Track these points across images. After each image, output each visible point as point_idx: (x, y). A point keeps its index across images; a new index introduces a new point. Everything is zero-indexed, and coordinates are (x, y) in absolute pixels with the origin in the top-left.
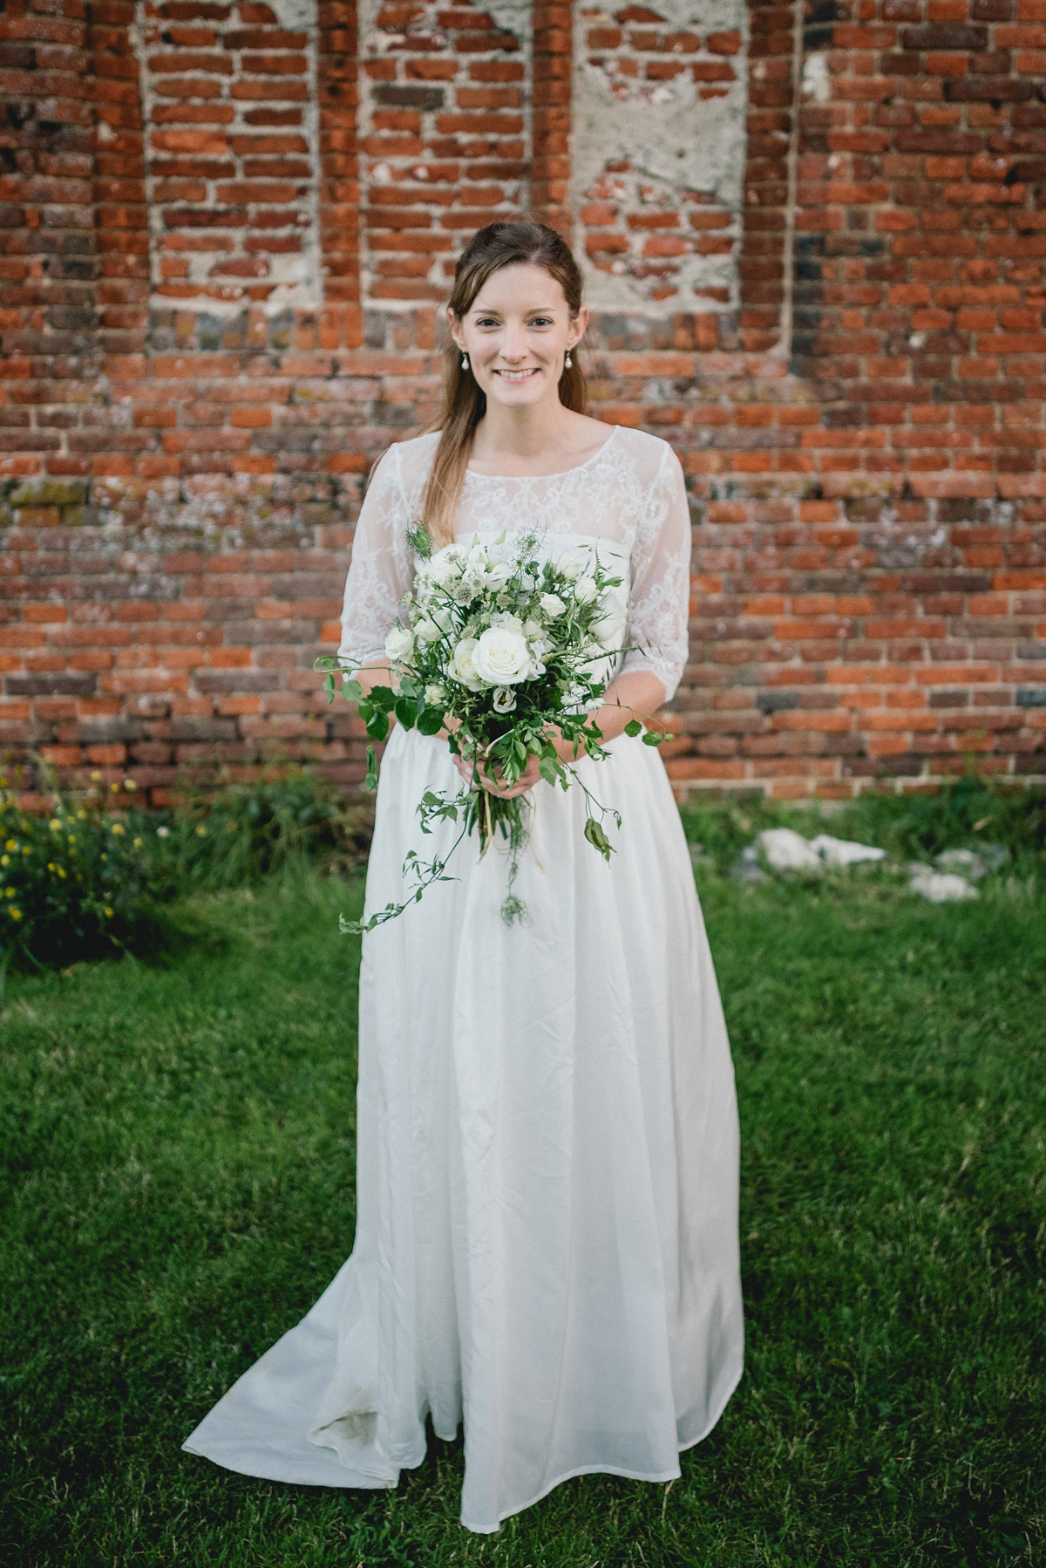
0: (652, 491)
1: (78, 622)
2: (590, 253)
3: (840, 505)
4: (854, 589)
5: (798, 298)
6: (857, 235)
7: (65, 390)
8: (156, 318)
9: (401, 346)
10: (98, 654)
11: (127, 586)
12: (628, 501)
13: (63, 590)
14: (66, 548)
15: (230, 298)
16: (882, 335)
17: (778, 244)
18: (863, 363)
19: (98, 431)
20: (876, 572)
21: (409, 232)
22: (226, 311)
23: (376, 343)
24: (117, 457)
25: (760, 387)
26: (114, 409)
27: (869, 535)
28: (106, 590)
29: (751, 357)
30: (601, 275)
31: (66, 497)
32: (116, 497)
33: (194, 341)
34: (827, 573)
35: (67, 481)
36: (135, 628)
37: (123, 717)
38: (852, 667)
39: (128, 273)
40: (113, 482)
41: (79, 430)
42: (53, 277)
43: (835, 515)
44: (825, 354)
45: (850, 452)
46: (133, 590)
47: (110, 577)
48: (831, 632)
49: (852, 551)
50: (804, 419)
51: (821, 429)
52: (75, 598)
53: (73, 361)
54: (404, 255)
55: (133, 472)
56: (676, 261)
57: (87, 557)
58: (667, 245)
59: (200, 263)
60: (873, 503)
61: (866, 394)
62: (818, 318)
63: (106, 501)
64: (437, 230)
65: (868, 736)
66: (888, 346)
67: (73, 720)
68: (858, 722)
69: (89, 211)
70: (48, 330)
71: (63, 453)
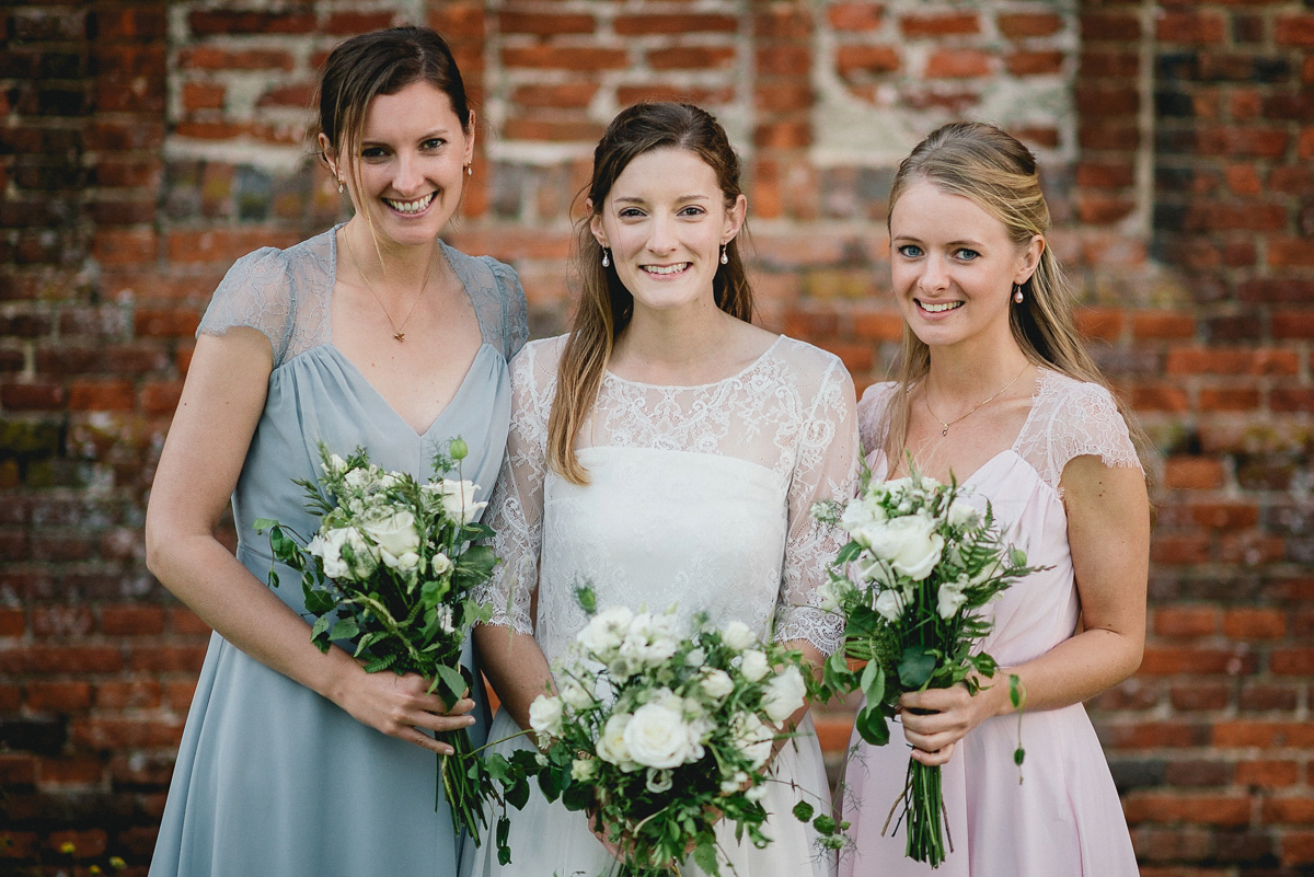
0: (814, 407)
1: (40, 635)
2: (842, 72)
3: (1228, 465)
4: (1253, 597)
5: (1162, 144)
6: (1247, 51)
7: (34, 281)
8: (174, 172)
9: (546, 214)
10: (71, 687)
11: (117, 580)
12: (786, 418)
13: (20, 587)
14: (28, 522)
15: (288, 141)
16: (1290, 202)
17: (1131, 63)
18: (1262, 246)
19: (82, 343)
20: (1285, 571)
21: (564, 42)
22: (280, 160)
23: (508, 210)
24: (108, 384)
25: (1102, 280)
26: (106, 312)
27: (1274, 511)
28: (85, 586)
29: (1092, 235)
30: (856, 108)
31: (29, 443)
32: (104, 443)
33: (230, 207)
34: (1209, 571)
35: (32, 419)
36: (127, 645)
37: (106, 787)
38: (1249, 721)
39: (134, 104)
40: (100, 421)
41: (54, 342)
42: (23, 112)
43: (1220, 481)
44: (1202, 230)
45: (1245, 382)
46: (126, 588)
47: (94, 566)
48: (1217, 665)
49: (1247, 538)
50: (1170, 331)
51: (1198, 346)
52: (38, 597)
53: (47, 238)
54: (554, 77)
55: (132, 406)
56: (976, 86)
57: (60, 535)
58: (963, 62)
59: (243, 89)
60: (1282, 463)
61: (1266, 292)
62: (1190, 175)
63: (89, 449)
64: (605, 39)
65: (1279, 833)
66: (1299, 220)
67: (30, 788)
68: (1264, 810)
69: (82, 14)
70: (12, 192)
71: (28, 375)
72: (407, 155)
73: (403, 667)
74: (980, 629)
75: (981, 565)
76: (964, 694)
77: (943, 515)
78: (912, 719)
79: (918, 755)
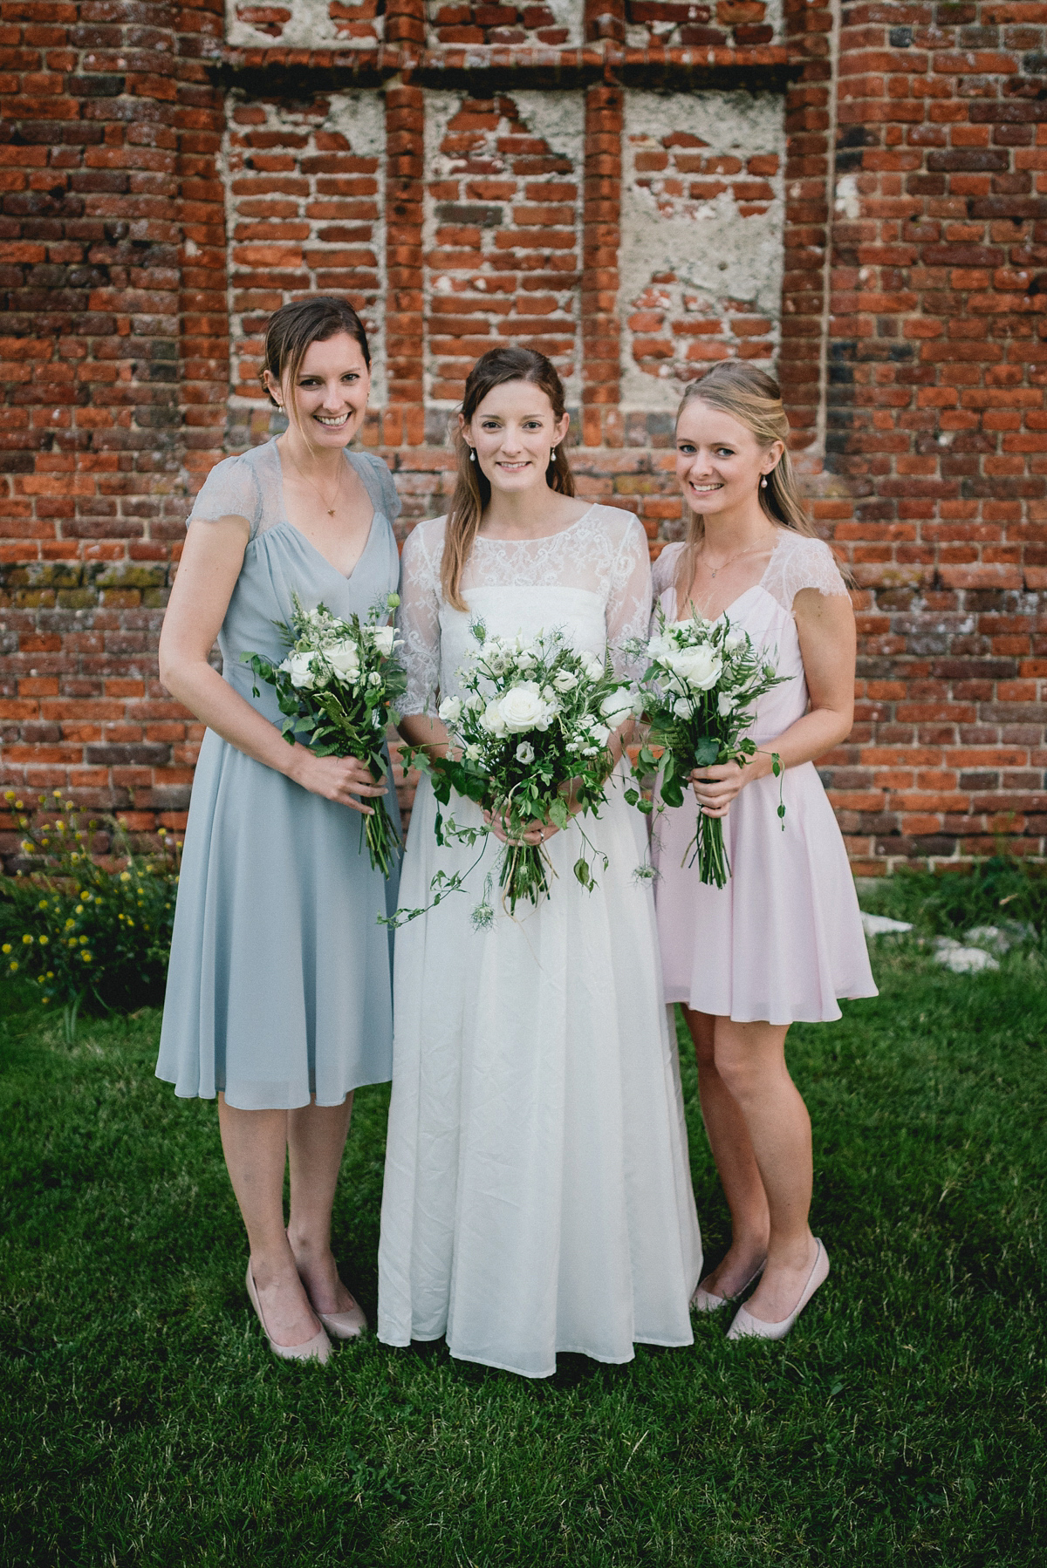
0: (621, 548)
1: (154, 696)
2: (637, 357)
3: (873, 594)
4: (886, 674)
5: (832, 399)
6: (887, 341)
7: (149, 482)
8: (234, 416)
10: (172, 727)
12: (602, 557)
13: (142, 666)
14: (146, 628)
16: (912, 434)
17: (815, 349)
18: (894, 460)
19: (178, 519)
20: (907, 658)
21: (468, 338)
23: (436, 440)
27: (900, 622)
30: (645, 378)
31: (147, 580)
35: (149, 565)
38: (885, 749)
39: (209, 376)
41: (161, 519)
42: (140, 380)
43: (867, 604)
44: (857, 452)
45: (882, 544)
48: (864, 715)
49: (883, 638)
50: (837, 513)
51: (854, 522)
53: (157, 456)
54: (464, 360)
58: (710, 350)
60: (904, 592)
61: (896, 489)
62: (851, 418)
64: (495, 337)
65: (900, 815)
66: (917, 445)
67: (148, 787)
68: (892, 802)
69: (175, 320)
70: (134, 427)
71: (145, 539)
72: (333, 385)
73: (345, 752)
74: (744, 721)
75: (746, 677)
76: (737, 768)
77: (720, 644)
78: (702, 786)
79: (704, 810)
